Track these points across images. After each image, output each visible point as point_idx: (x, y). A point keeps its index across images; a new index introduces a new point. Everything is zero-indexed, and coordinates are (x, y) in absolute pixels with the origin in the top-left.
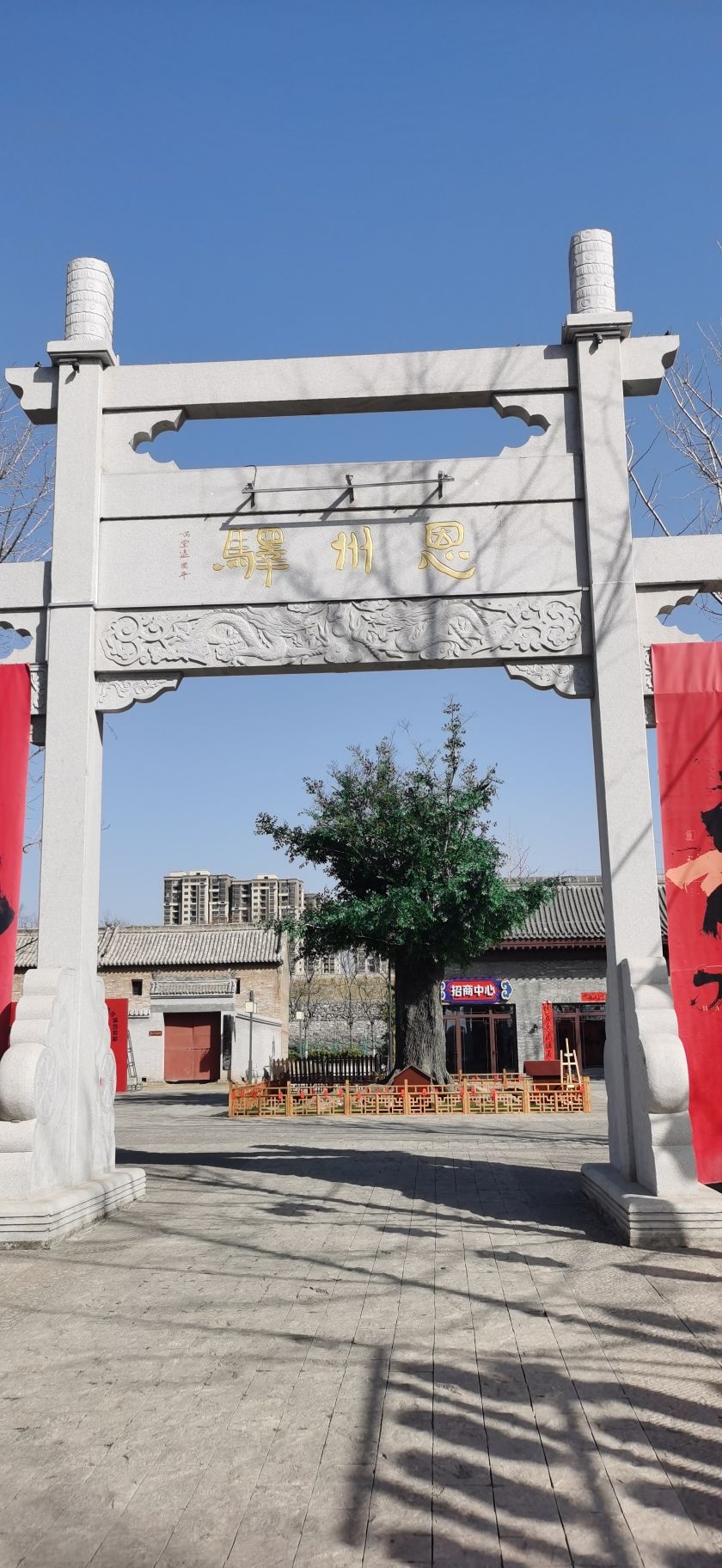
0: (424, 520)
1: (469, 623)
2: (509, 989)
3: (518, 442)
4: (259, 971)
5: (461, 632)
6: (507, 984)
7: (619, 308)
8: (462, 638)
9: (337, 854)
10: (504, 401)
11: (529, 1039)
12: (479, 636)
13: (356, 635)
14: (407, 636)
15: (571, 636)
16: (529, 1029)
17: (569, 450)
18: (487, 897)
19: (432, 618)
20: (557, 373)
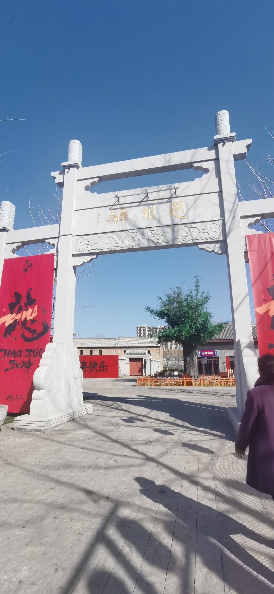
0: (170, 202)
1: (185, 232)
2: (217, 353)
3: (200, 176)
4: (155, 348)
5: (182, 235)
6: (216, 351)
7: (231, 132)
8: (183, 237)
9: (167, 317)
10: (195, 165)
11: (223, 366)
12: (188, 236)
13: (149, 238)
14: (165, 237)
15: (219, 234)
16: (222, 363)
17: (216, 177)
18: (207, 327)
19: (173, 231)
20: (212, 155)
